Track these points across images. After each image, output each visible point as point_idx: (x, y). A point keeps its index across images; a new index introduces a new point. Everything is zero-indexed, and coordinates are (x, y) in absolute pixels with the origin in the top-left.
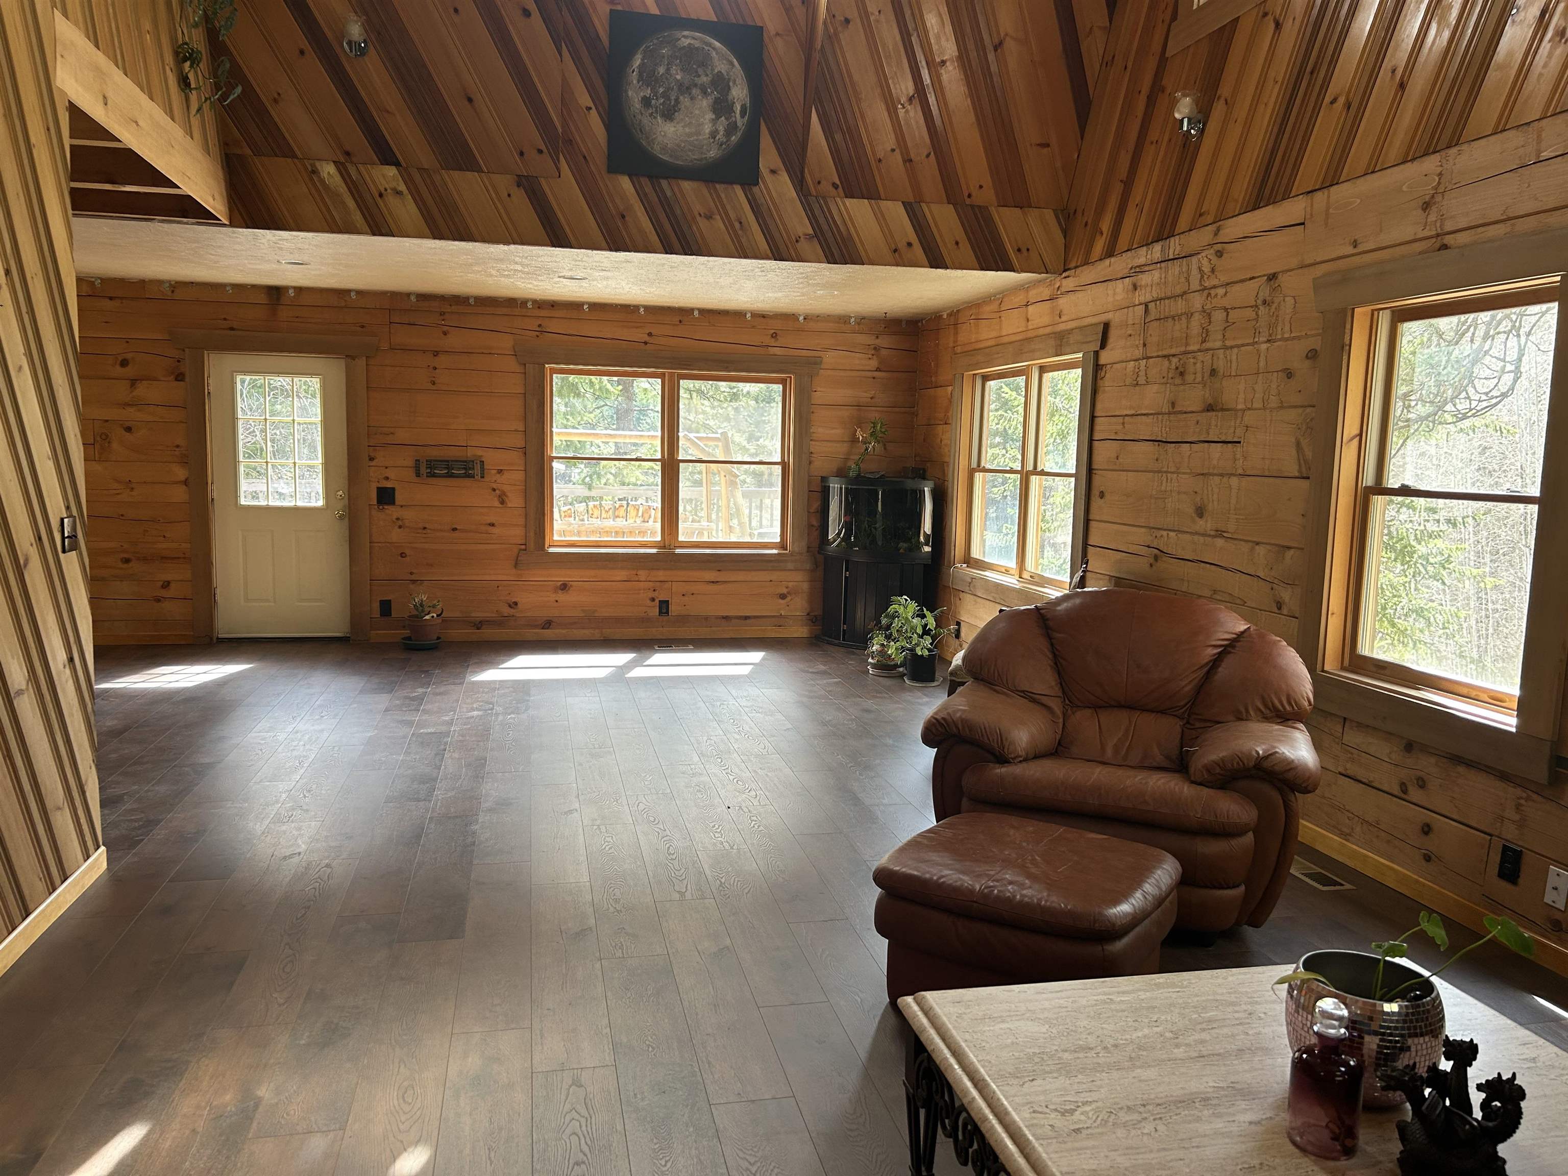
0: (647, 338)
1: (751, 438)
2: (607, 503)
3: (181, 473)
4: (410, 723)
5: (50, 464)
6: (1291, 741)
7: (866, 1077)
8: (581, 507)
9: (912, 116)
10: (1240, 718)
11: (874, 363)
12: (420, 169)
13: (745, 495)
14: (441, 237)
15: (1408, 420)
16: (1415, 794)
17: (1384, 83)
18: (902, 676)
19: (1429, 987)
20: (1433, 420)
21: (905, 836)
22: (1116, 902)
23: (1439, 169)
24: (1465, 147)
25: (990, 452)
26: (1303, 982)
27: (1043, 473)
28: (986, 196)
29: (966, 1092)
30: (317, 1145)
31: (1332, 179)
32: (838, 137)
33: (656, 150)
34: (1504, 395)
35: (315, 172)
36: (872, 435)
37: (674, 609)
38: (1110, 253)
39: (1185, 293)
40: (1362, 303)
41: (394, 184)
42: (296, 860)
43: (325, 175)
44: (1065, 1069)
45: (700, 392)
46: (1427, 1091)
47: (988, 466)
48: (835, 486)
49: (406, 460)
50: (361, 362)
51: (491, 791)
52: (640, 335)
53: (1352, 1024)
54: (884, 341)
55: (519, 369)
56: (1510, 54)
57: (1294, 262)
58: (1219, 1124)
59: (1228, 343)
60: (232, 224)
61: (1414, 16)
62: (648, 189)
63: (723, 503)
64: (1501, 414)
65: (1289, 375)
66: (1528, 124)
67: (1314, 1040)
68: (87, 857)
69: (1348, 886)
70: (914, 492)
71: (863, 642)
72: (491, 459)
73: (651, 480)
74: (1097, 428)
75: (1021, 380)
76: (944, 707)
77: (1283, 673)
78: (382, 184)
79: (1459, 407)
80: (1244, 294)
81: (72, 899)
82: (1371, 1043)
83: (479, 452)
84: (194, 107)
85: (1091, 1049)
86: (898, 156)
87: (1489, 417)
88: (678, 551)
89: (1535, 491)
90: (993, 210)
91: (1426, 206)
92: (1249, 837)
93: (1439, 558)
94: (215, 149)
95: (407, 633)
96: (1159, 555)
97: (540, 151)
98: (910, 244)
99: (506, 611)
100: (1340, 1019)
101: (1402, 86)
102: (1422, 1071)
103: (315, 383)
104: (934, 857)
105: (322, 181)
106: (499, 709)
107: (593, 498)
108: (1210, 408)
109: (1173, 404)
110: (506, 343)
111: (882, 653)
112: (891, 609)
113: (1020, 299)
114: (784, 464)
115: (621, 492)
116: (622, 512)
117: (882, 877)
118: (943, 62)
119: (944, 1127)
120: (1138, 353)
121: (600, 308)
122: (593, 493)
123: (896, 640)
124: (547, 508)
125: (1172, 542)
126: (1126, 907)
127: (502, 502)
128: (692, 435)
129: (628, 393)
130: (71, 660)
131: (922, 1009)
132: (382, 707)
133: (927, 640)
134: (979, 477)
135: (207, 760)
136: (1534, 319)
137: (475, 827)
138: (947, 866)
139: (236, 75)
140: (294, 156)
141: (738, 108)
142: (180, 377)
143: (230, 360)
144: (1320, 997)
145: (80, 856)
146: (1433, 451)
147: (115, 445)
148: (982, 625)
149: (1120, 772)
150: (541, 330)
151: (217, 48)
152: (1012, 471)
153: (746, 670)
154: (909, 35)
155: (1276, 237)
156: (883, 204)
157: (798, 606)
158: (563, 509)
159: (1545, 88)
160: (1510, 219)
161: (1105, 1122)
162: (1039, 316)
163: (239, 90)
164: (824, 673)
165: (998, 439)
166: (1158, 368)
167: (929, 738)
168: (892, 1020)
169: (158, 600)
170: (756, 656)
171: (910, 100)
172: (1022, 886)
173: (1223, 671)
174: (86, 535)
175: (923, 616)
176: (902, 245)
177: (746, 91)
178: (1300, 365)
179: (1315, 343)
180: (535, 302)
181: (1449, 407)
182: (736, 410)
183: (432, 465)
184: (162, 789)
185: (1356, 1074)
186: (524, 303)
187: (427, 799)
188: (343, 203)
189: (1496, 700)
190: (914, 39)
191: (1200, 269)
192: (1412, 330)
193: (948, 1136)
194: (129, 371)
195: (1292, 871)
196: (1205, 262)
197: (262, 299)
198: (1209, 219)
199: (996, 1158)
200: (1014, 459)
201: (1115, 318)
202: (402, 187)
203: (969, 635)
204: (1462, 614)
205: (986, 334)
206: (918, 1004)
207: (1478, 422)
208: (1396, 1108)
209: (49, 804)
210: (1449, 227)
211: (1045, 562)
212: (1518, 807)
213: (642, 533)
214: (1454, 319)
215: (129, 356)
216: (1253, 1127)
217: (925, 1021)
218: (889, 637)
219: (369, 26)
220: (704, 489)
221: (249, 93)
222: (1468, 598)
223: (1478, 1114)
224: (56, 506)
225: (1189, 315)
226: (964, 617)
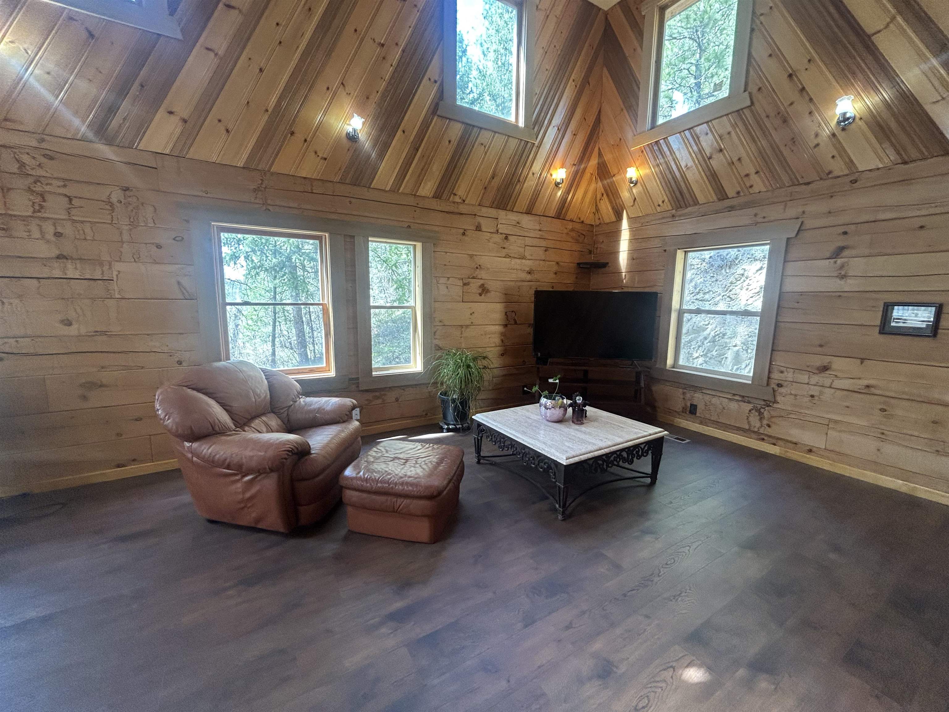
23: (261, 178)
65: (159, 247)
210: (270, 202)
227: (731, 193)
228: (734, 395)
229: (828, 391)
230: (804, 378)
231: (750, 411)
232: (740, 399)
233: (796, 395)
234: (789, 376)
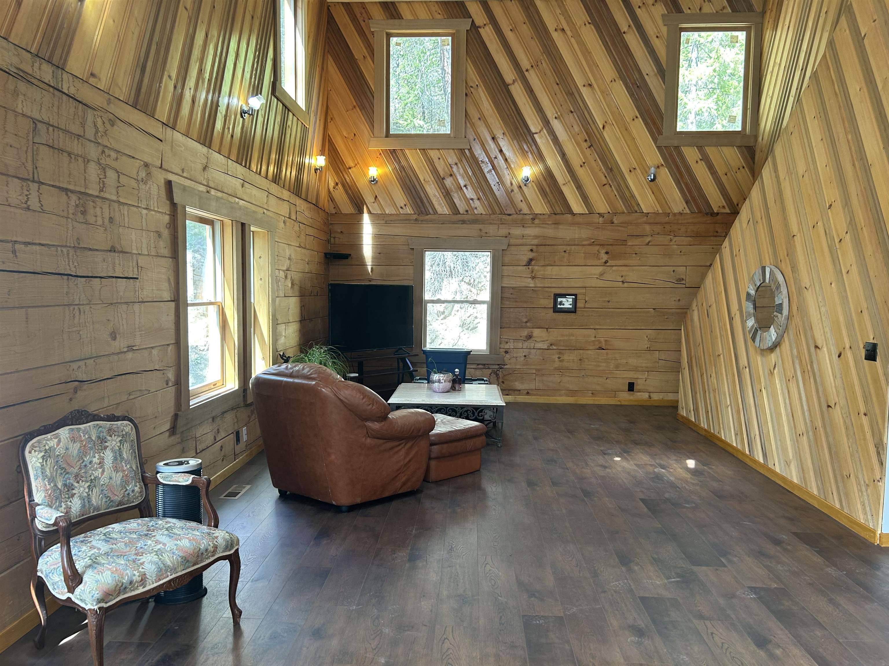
16: (218, 437)
23: (207, 155)
24: (213, 152)
31: (172, 124)
39: (80, 136)
59: (121, 200)
65: (159, 236)
96: (79, 385)
101: (193, 101)
108: (113, 250)
120: (26, 172)
178: (164, 231)
191: (95, 124)
196: (100, 121)
198: (100, 85)
225: (86, 161)
227: (461, 211)
228: (478, 364)
229: (533, 351)
230: (520, 345)
231: (490, 374)
232: (482, 367)
233: (516, 357)
234: (511, 345)
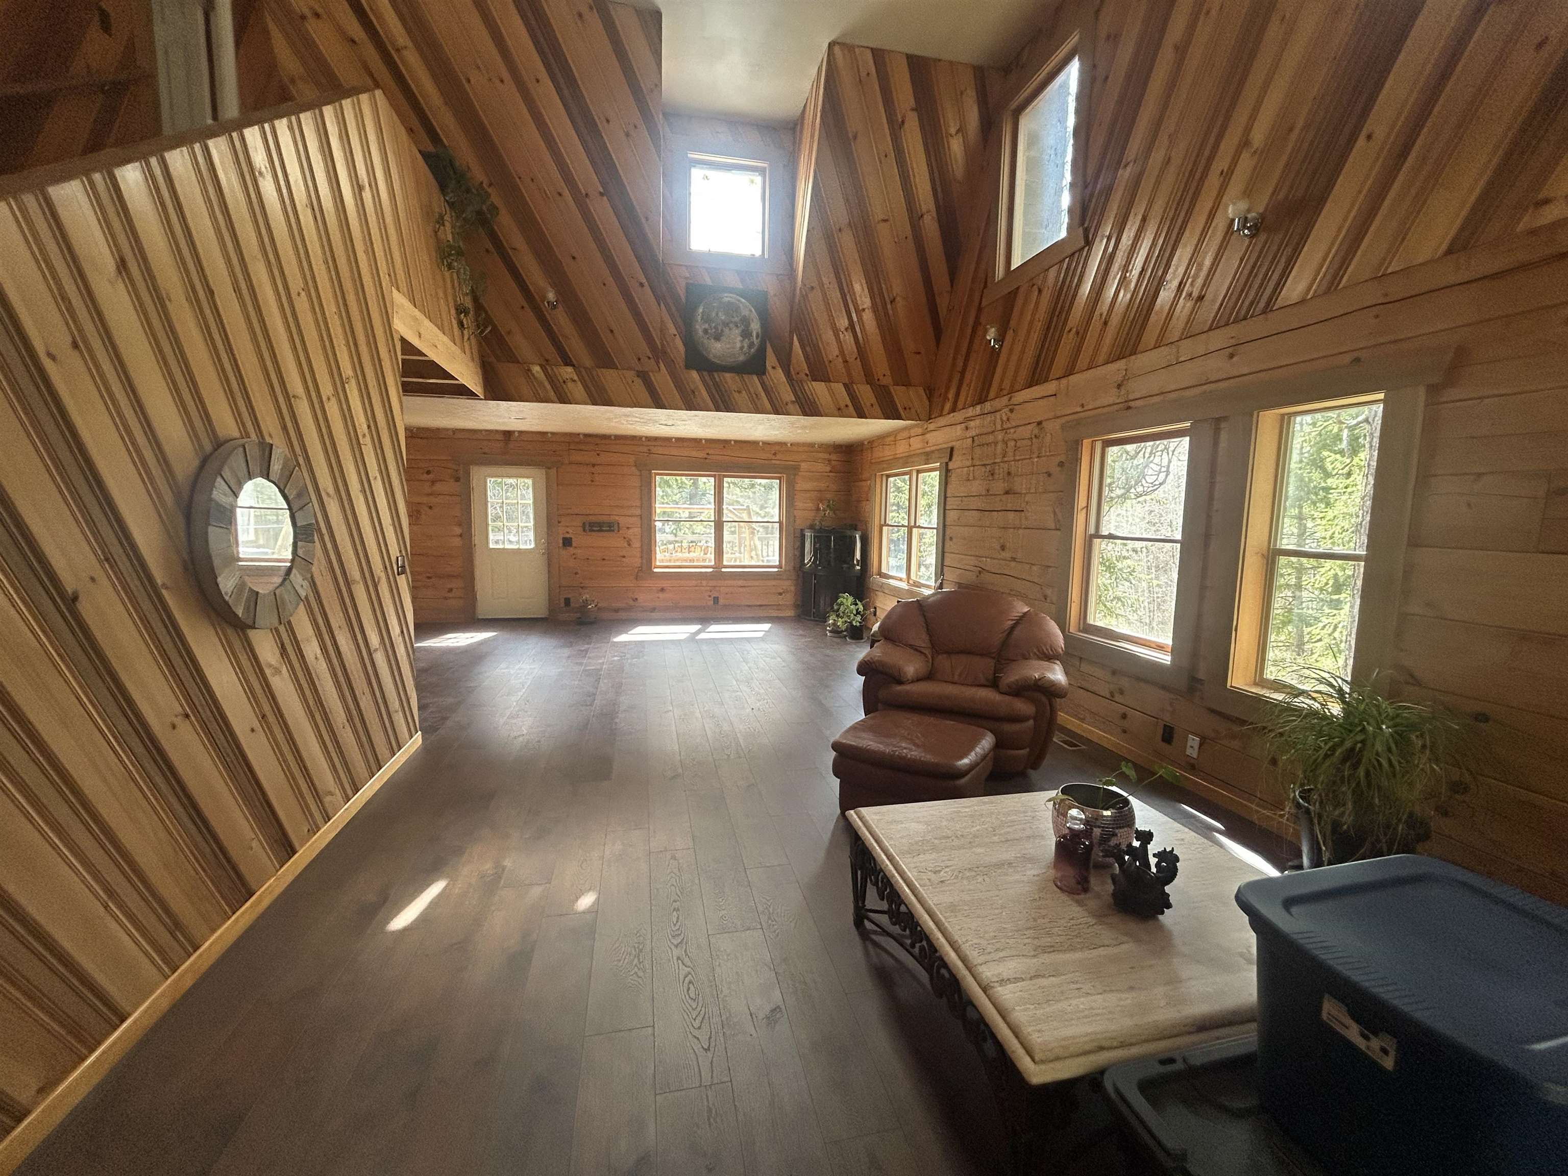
0: (706, 456)
1: (762, 507)
2: (685, 544)
3: (458, 531)
4: (581, 664)
5: (391, 528)
6: (1053, 671)
7: (829, 852)
8: (671, 547)
9: (848, 338)
10: (1026, 658)
11: (828, 469)
12: (585, 368)
13: (759, 539)
14: (596, 404)
15: (1111, 498)
16: (1118, 698)
17: (1096, 323)
18: (845, 636)
19: (1126, 802)
20: (1124, 497)
21: (849, 724)
22: (961, 758)
23: (1125, 367)
24: (1139, 356)
25: (891, 514)
26: (1062, 800)
27: (919, 527)
28: (887, 381)
29: (883, 860)
30: (536, 891)
31: (1070, 371)
32: (808, 349)
33: (711, 357)
34: (1161, 484)
35: (529, 370)
36: (828, 506)
37: (721, 601)
38: (953, 410)
39: (993, 432)
40: (1087, 438)
41: (571, 376)
42: (521, 739)
43: (534, 372)
44: (934, 848)
45: (734, 484)
46: (1127, 857)
47: (890, 523)
48: (808, 534)
49: (578, 522)
50: (554, 471)
51: (625, 701)
52: (701, 454)
53: (1087, 822)
54: (834, 457)
55: (638, 473)
56: (1162, 307)
57: (1051, 415)
58: (1017, 877)
59: (1017, 458)
60: (486, 399)
61: (1111, 286)
62: (707, 378)
63: (747, 543)
64: (1160, 494)
65: (1049, 475)
66: (1172, 343)
67: (1067, 831)
68: (411, 737)
69: (1084, 747)
70: (851, 537)
71: (825, 619)
72: (623, 521)
73: (708, 531)
74: (948, 503)
75: (907, 477)
76: (868, 654)
77: (1049, 635)
78: (566, 376)
79: (1138, 490)
80: (1026, 432)
81: (403, 760)
82: (1097, 832)
83: (617, 518)
84: (466, 337)
85: (949, 837)
86: (840, 359)
87: (1153, 496)
88: (723, 570)
89: (1178, 536)
90: (891, 388)
91: (1119, 386)
92: (1031, 722)
93: (1129, 570)
94: (477, 359)
95: (578, 615)
96: (982, 570)
97: (649, 358)
98: (847, 406)
99: (631, 603)
100: (1081, 820)
101: (1106, 323)
102: (1124, 847)
103: (529, 482)
104: (864, 735)
105: (533, 375)
106: (628, 656)
107: (677, 542)
108: (1007, 493)
109: (988, 491)
110: (632, 459)
111: (834, 624)
112: (839, 601)
113: (905, 434)
114: (780, 523)
115: (691, 537)
116: (692, 549)
117: (836, 746)
118: (864, 310)
119: (871, 880)
120: (969, 463)
121: (681, 440)
122: (677, 539)
123: (842, 618)
124: (653, 548)
125: (989, 564)
126: (966, 761)
127: (629, 545)
128: (731, 508)
129: (695, 484)
130: (402, 632)
131: (859, 817)
132: (566, 655)
133: (859, 618)
134: (885, 529)
135: (472, 685)
136: (1176, 444)
137: (617, 720)
138: (871, 740)
139: (488, 321)
140: (518, 362)
141: (754, 334)
142: (457, 480)
143: (485, 470)
144: (1070, 808)
145: (407, 737)
146: (1124, 513)
147: (423, 517)
148: (889, 609)
149: (963, 689)
150: (650, 452)
151: (479, 307)
152: (903, 526)
153: (761, 634)
154: (845, 296)
155: (1041, 402)
156: (832, 384)
157: (789, 599)
158: (662, 548)
159: (1181, 325)
160: (1162, 393)
161: (957, 877)
162: (916, 443)
163: (489, 329)
164: (804, 636)
165: (895, 508)
166: (980, 471)
167: (860, 672)
168: (842, 823)
169: (446, 598)
170: (766, 626)
171: (846, 329)
172: (911, 750)
173: (1016, 632)
174: (409, 565)
175: (856, 604)
176: (842, 406)
177: (759, 324)
178: (1055, 470)
179: (1062, 458)
180: (646, 437)
181: (1133, 490)
182: (754, 493)
183: (592, 525)
184: (450, 700)
185: (1089, 849)
186: (640, 438)
187: (591, 705)
188: (544, 387)
189: (1160, 647)
190: (848, 297)
191: (1001, 419)
192: (1113, 451)
193: (874, 885)
194: (431, 476)
195: (1054, 739)
196: (1004, 415)
197: (500, 437)
198: (1005, 392)
199: (899, 896)
200: (903, 518)
201: (956, 444)
202: (576, 378)
203: (881, 615)
204: (1141, 599)
205: (887, 453)
206: (857, 814)
207: (1148, 498)
208: (1110, 866)
209: (391, 709)
210: (1131, 397)
211: (920, 574)
212: (1171, 704)
213: (704, 560)
214: (1135, 446)
215: (431, 469)
216: (1036, 878)
217: (860, 823)
218: (838, 616)
219: (558, 293)
220: (736, 536)
221: (495, 329)
222: (1143, 591)
223: (1154, 870)
224: (394, 551)
225: (996, 443)
226: (878, 604)
